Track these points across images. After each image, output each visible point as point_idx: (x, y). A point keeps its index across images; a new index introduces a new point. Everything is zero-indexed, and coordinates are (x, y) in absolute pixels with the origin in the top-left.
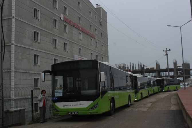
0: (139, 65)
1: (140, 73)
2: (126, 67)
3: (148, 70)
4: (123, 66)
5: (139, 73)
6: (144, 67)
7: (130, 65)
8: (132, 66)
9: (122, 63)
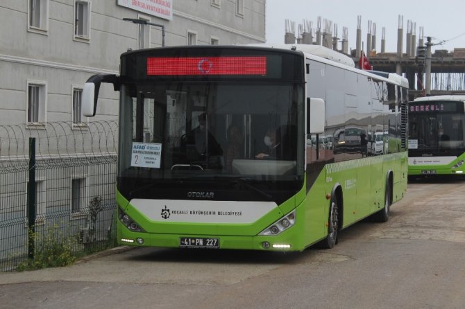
0: (400, 31)
1: (403, 71)
2: (335, 39)
3: (445, 59)
4: (325, 34)
5: (398, 68)
6: (429, 45)
7: (359, 32)
8: (369, 35)
9: (319, 18)
